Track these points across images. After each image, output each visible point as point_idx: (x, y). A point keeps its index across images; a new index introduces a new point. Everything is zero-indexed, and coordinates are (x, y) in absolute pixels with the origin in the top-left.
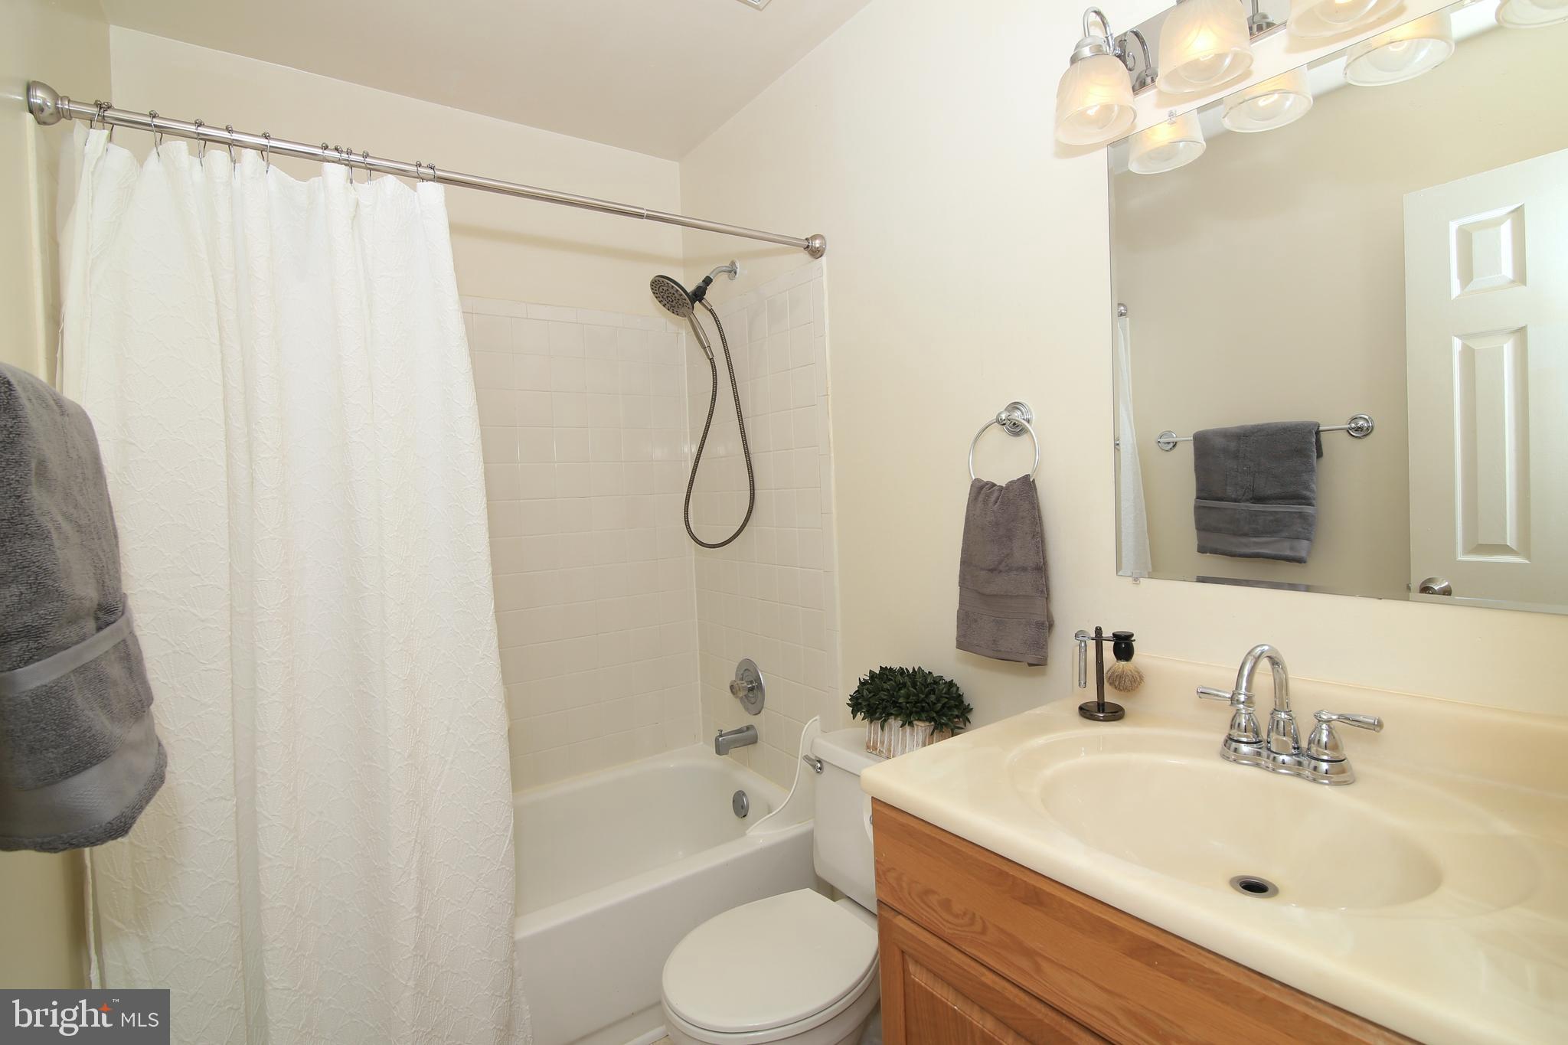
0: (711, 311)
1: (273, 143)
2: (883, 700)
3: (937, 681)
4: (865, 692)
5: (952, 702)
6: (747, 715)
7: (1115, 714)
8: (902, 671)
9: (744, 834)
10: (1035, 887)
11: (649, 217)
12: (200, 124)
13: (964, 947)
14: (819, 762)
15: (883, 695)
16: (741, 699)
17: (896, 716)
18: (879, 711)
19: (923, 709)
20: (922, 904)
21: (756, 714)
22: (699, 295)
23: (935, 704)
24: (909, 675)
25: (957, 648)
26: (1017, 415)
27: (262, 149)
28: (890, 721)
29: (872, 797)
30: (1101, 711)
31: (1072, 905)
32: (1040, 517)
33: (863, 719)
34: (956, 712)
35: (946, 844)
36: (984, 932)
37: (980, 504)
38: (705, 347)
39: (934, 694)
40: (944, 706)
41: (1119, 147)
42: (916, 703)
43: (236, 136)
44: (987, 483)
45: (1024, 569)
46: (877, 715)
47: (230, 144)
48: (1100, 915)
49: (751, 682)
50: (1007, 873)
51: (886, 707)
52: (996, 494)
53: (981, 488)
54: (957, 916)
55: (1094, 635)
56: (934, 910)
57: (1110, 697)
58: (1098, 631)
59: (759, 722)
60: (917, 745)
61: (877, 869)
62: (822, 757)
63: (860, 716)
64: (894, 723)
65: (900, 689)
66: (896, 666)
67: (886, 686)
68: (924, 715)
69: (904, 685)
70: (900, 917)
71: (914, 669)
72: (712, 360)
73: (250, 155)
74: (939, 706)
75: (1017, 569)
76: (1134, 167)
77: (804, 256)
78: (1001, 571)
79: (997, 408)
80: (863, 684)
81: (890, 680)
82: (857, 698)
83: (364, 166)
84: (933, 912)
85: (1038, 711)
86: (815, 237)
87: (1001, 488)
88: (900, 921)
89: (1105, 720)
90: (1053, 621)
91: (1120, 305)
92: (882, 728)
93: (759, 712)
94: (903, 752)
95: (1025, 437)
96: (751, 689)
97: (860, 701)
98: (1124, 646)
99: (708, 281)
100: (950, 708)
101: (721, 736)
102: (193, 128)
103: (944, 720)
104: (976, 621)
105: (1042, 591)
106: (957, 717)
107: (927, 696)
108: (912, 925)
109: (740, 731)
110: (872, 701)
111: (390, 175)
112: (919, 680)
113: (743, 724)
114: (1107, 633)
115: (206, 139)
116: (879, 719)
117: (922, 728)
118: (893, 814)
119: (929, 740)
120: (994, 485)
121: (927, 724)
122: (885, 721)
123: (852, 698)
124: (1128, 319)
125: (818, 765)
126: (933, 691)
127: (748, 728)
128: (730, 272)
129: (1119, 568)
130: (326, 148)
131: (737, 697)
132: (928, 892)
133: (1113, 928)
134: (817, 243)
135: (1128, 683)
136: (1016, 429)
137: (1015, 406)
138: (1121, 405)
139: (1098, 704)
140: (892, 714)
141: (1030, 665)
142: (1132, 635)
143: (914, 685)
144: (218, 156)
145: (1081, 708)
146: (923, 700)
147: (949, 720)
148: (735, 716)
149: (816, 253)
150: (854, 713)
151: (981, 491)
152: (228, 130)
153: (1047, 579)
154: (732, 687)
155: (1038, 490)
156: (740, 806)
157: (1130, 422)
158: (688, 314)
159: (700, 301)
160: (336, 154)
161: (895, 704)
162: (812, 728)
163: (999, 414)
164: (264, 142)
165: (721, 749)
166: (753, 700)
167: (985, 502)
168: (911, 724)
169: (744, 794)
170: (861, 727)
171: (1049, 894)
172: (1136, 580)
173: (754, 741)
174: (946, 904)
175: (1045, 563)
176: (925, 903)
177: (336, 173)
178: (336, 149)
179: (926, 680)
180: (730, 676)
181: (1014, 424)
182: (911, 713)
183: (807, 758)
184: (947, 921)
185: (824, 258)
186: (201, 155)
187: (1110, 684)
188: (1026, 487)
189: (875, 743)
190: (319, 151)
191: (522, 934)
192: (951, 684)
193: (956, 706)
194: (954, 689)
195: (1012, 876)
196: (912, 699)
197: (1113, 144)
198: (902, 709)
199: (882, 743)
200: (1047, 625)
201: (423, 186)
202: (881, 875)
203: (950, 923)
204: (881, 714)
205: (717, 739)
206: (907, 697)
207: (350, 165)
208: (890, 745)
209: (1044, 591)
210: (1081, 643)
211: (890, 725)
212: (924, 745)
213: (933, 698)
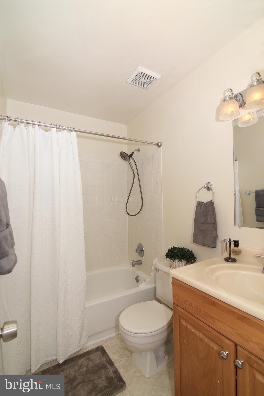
0: (134, 160)
1: (41, 124)
2: (174, 255)
3: (188, 250)
4: (170, 253)
5: (192, 256)
6: (140, 257)
7: (234, 261)
8: (179, 248)
9: (138, 286)
10: (213, 301)
11: (121, 138)
12: (26, 120)
13: (195, 315)
14: (158, 269)
15: (174, 253)
16: (138, 253)
17: (177, 259)
18: (173, 257)
19: (184, 257)
20: (185, 304)
21: (142, 257)
22: (131, 156)
23: (187, 256)
24: (181, 249)
25: (193, 242)
26: (209, 185)
27: (39, 125)
28: (176, 260)
29: (172, 277)
30: (230, 260)
31: (223, 306)
32: (215, 211)
33: (169, 259)
34: (193, 259)
35: (191, 289)
36: (200, 312)
37: (200, 207)
38: (132, 168)
39: (187, 254)
40: (189, 257)
41: (236, 121)
42: (183, 256)
43: (34, 123)
44: (201, 202)
45: (211, 223)
46: (173, 258)
47: (32, 124)
48: (230, 309)
49: (141, 249)
50: (207, 297)
51: (175, 256)
52: (203, 205)
53: (200, 203)
54: (193, 307)
55: (229, 241)
56: (187, 305)
57: (233, 256)
58: (230, 239)
59: (143, 259)
60: (183, 266)
61: (173, 295)
62: (159, 268)
63: (168, 258)
64: (177, 260)
65: (178, 252)
66: (177, 246)
67: (175, 251)
68: (184, 259)
69: (180, 251)
70: (179, 307)
71: (182, 247)
72: (133, 171)
73: (37, 126)
74: (188, 257)
75: (209, 224)
76: (239, 125)
77: (157, 147)
78: (204, 224)
79: (204, 184)
80: (169, 250)
81: (176, 250)
82: (168, 254)
83: (60, 129)
84: (187, 306)
85: (214, 259)
86: (159, 142)
87: (205, 203)
88: (179, 308)
89: (232, 262)
90: (218, 237)
91: (236, 158)
92: (174, 262)
93: (143, 257)
94: (179, 267)
95: (211, 191)
96: (141, 251)
97: (168, 255)
98: (236, 244)
99: (133, 153)
100: (191, 257)
101: (133, 262)
102: (25, 121)
103: (189, 260)
104: (198, 236)
105: (215, 229)
106: (193, 260)
107: (185, 254)
108: (182, 309)
109: (138, 261)
110: (171, 255)
111: (65, 130)
112: (183, 250)
113: (138, 259)
114: (232, 240)
115: (28, 123)
116: (173, 259)
117: (184, 262)
118: (178, 281)
119: (186, 264)
120: (203, 203)
121: (185, 261)
122: (175, 260)
123: (166, 254)
124: (237, 162)
125: (157, 270)
126: (187, 253)
127: (140, 260)
128: (138, 151)
129: (235, 224)
130: (52, 124)
131: (137, 253)
132: (186, 301)
133: (234, 312)
134: (160, 144)
135: (237, 253)
136: (209, 189)
137: (208, 183)
138: (236, 183)
139: (230, 258)
140: (176, 258)
141: (212, 247)
142: (239, 241)
143: (182, 252)
144: (30, 127)
145: (225, 259)
146: (184, 255)
147: (191, 260)
148: (136, 257)
149: (159, 146)
150: (167, 258)
151: (200, 204)
152: (32, 121)
153: (216, 226)
154: (136, 250)
155: (214, 204)
156: (137, 280)
157: (238, 187)
158: (129, 161)
159: (131, 158)
160: (53, 126)
161: (177, 256)
162: (156, 261)
163: (205, 185)
164: (39, 124)
165: (133, 265)
166: (141, 254)
167: (201, 207)
168: (181, 261)
169: (138, 277)
170: (169, 261)
171: (217, 303)
172: (240, 227)
173: (141, 264)
174: (191, 304)
175: (216, 222)
176: (185, 303)
177: (54, 130)
178: (54, 125)
179: (185, 250)
180: (136, 247)
181: (208, 188)
182: (181, 258)
183: (155, 268)
184: (191, 309)
185: (161, 147)
186: (26, 126)
187: (233, 253)
188: (211, 203)
189: (172, 265)
190: (50, 125)
191: (86, 306)
192: (191, 251)
193: (193, 257)
194: (192, 253)
195: (208, 298)
196: (182, 255)
197: (234, 120)
198: (179, 257)
199: (174, 265)
200: (216, 237)
201: (72, 132)
202: (174, 297)
203: (192, 309)
204: (174, 258)
205: (132, 263)
206: (180, 254)
207: (56, 128)
208: (176, 266)
209: (216, 229)
210: (225, 242)
211: (176, 261)
212: (184, 266)
213: (187, 255)
